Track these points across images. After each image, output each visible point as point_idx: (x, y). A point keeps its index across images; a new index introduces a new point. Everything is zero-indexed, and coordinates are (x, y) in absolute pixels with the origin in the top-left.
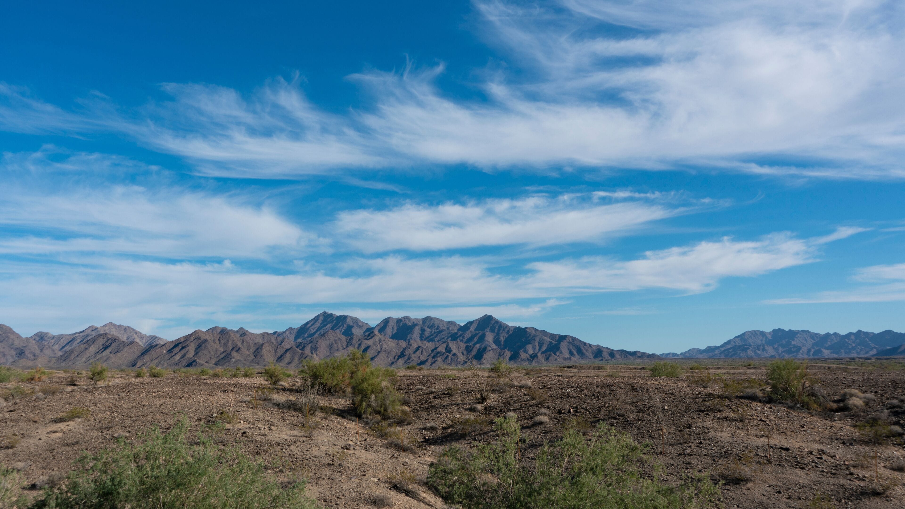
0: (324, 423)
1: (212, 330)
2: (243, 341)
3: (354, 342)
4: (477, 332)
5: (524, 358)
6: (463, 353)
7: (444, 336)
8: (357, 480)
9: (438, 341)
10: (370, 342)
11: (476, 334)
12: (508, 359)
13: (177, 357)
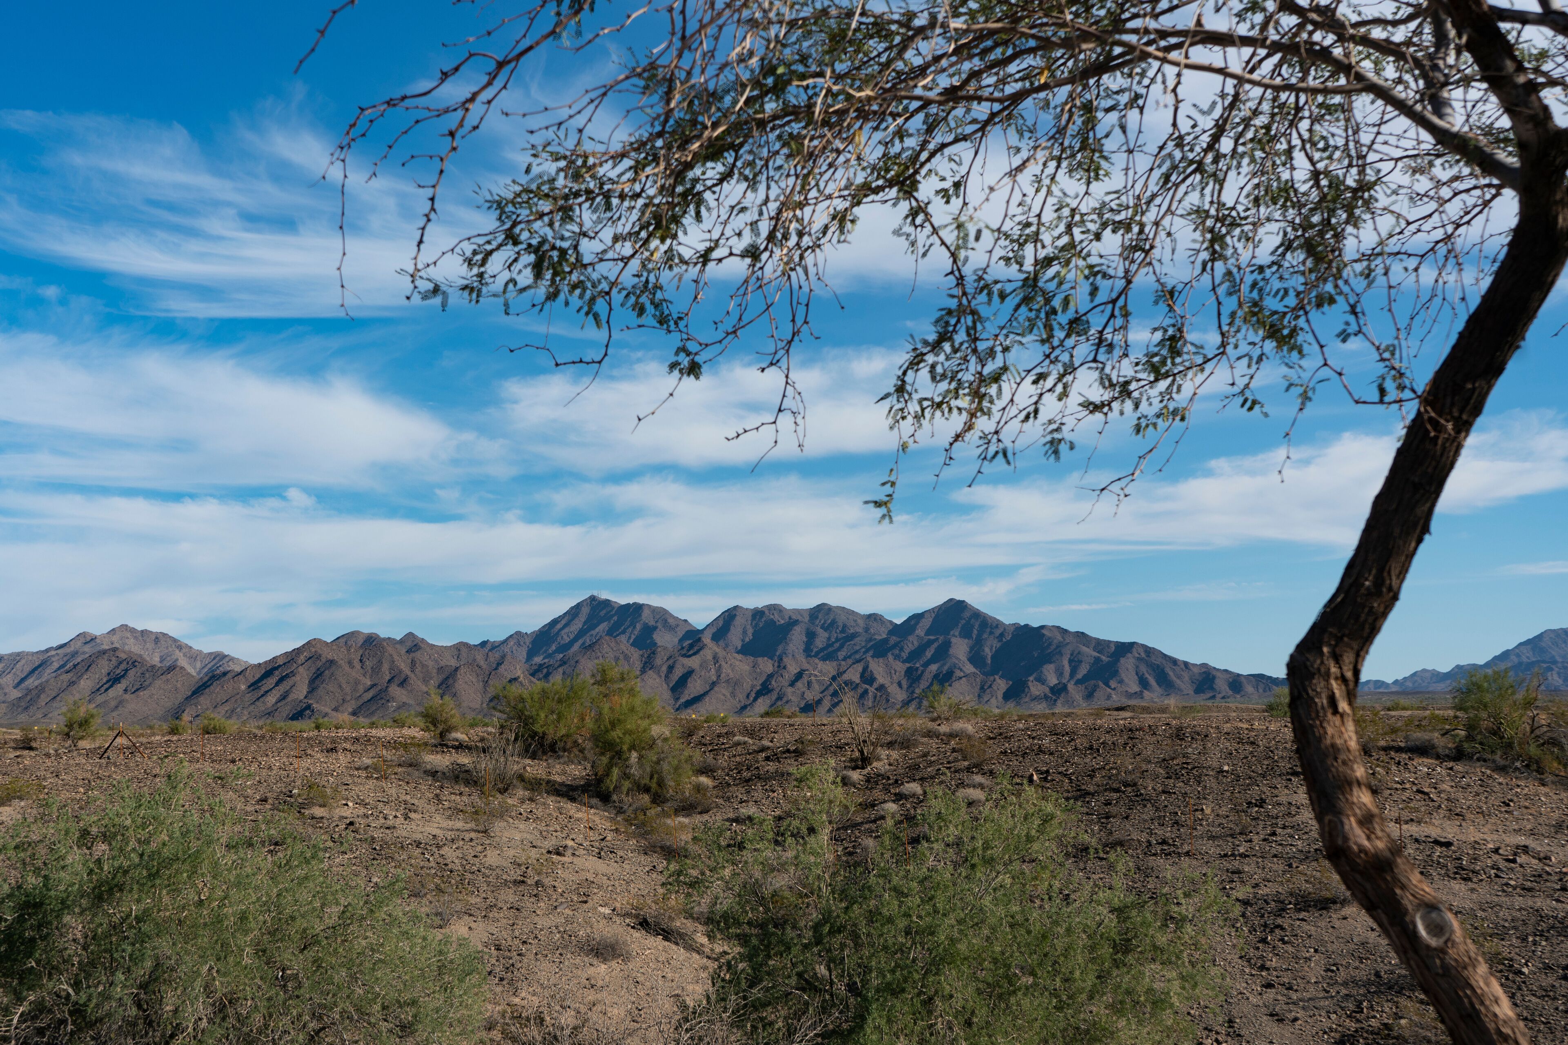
0: (528, 806)
1: (346, 639)
2: (413, 663)
3: (658, 661)
4: (932, 637)
5: (1038, 693)
6: (900, 685)
7: (857, 648)
8: (568, 912)
9: (844, 659)
10: (693, 662)
11: (930, 643)
12: (1000, 695)
13: (271, 699)
